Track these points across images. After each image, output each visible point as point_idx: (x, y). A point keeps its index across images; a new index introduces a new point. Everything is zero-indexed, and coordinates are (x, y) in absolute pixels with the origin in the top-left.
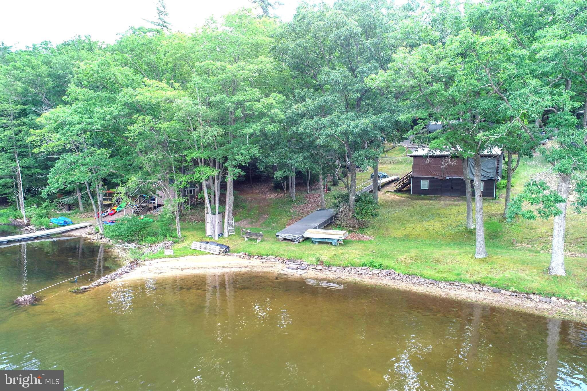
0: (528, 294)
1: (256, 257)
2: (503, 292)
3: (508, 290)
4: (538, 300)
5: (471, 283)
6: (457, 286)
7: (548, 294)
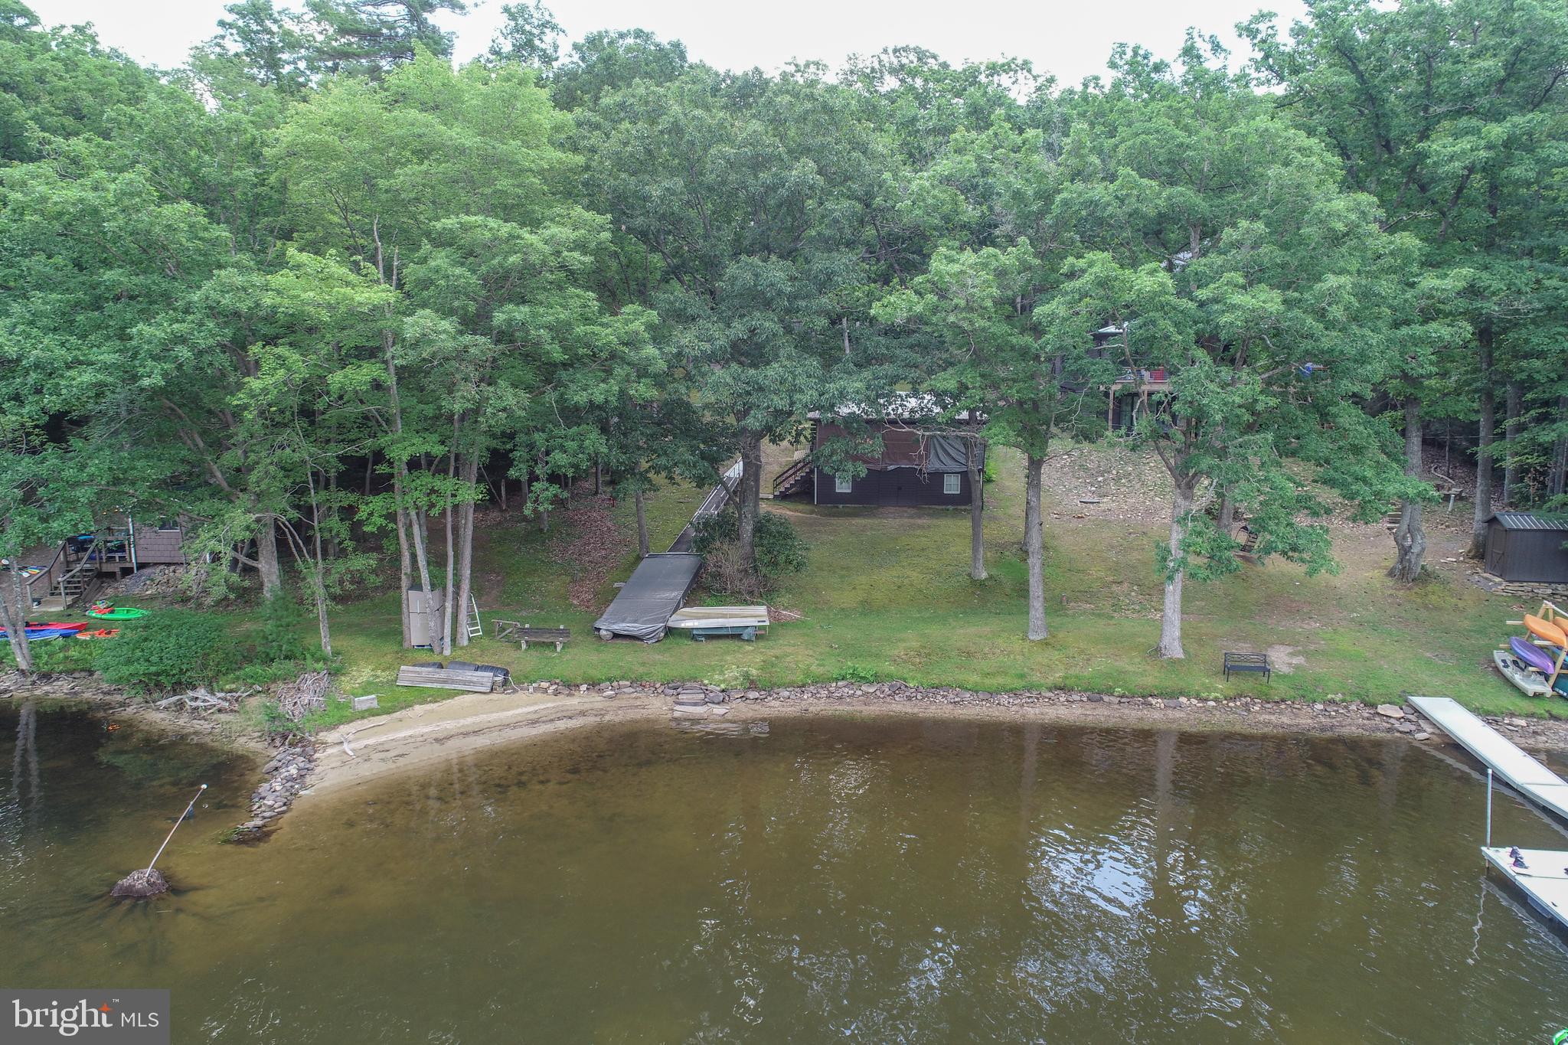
0: (1146, 696)
1: (584, 687)
2: (1106, 698)
3: (1112, 695)
4: (1162, 706)
5: (1050, 690)
6: (1029, 697)
7: (1173, 692)
